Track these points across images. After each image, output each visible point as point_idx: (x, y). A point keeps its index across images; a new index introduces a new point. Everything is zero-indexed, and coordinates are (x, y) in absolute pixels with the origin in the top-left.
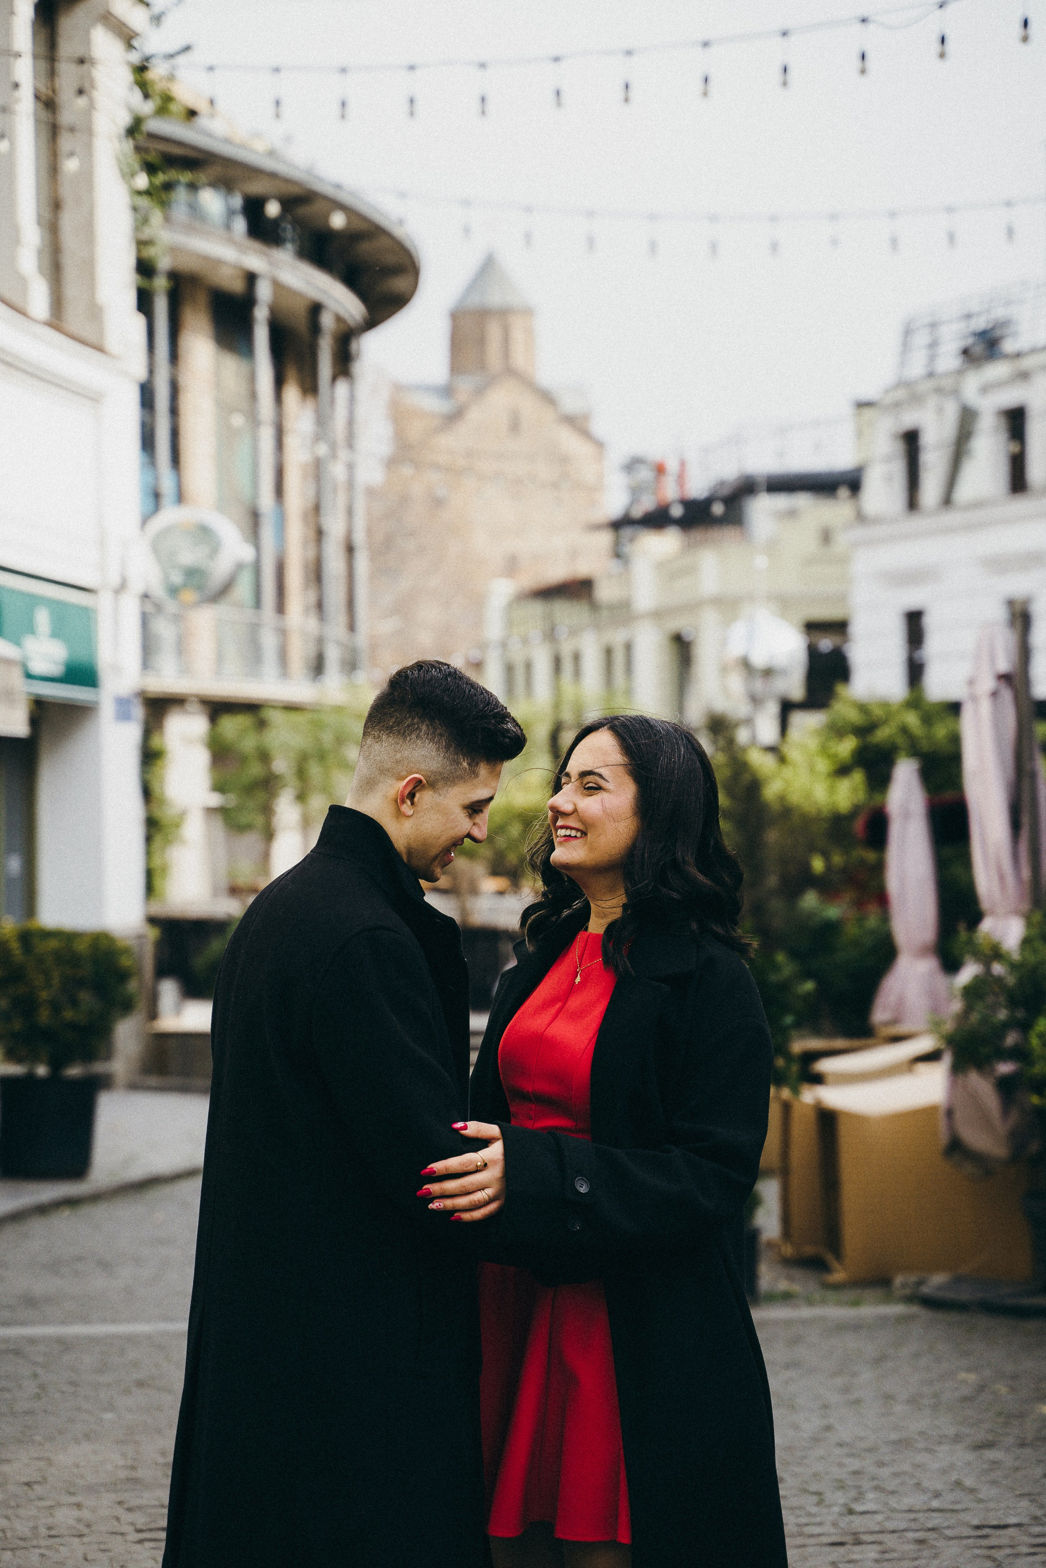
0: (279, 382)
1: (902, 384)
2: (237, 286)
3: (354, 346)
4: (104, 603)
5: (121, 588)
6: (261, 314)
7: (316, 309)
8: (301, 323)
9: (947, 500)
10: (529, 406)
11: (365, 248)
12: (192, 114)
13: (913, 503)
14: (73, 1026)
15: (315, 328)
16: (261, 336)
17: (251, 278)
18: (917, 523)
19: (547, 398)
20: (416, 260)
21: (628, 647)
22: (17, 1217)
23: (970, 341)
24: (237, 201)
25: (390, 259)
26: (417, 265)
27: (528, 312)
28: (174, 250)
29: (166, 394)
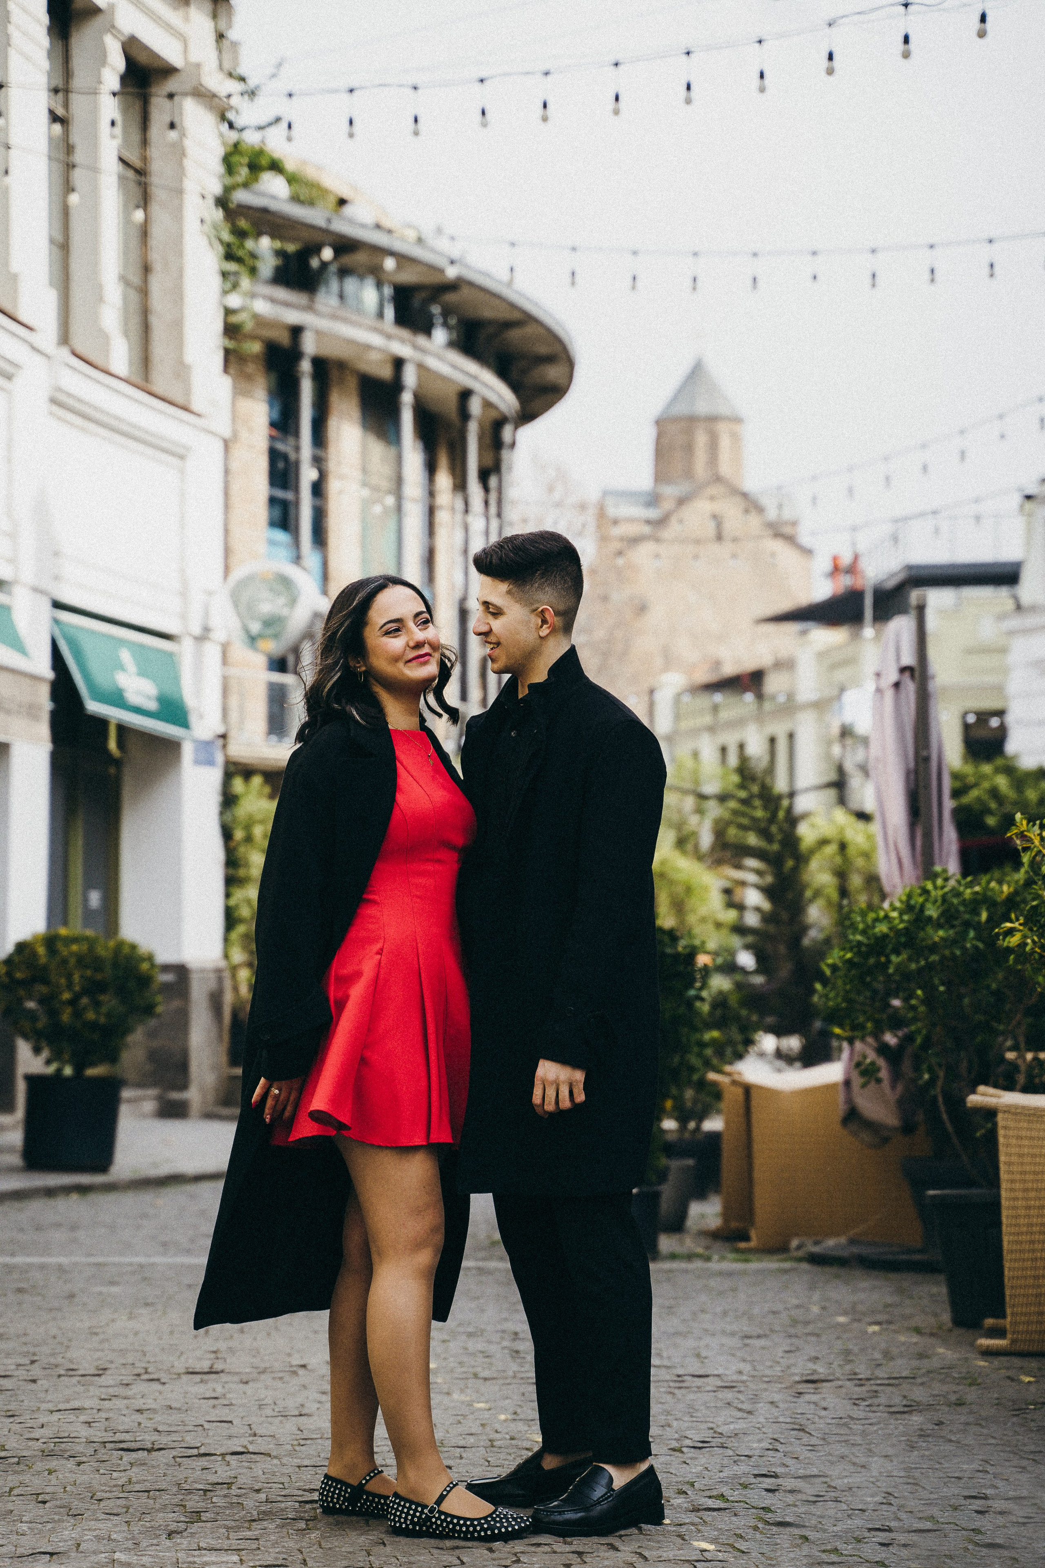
0: (431, 468)
2: (386, 372)
3: (507, 432)
4: (186, 649)
5: (205, 635)
6: (407, 398)
7: (465, 395)
8: (451, 407)
10: (731, 511)
11: (515, 336)
12: (342, 202)
14: (93, 1026)
15: (465, 415)
16: (407, 418)
17: (398, 363)
19: (754, 505)
20: (569, 351)
21: (791, 736)
22: (18, 1196)
24: (388, 291)
25: (543, 349)
26: (571, 356)
27: (737, 420)
28: (322, 337)
29: (308, 475)
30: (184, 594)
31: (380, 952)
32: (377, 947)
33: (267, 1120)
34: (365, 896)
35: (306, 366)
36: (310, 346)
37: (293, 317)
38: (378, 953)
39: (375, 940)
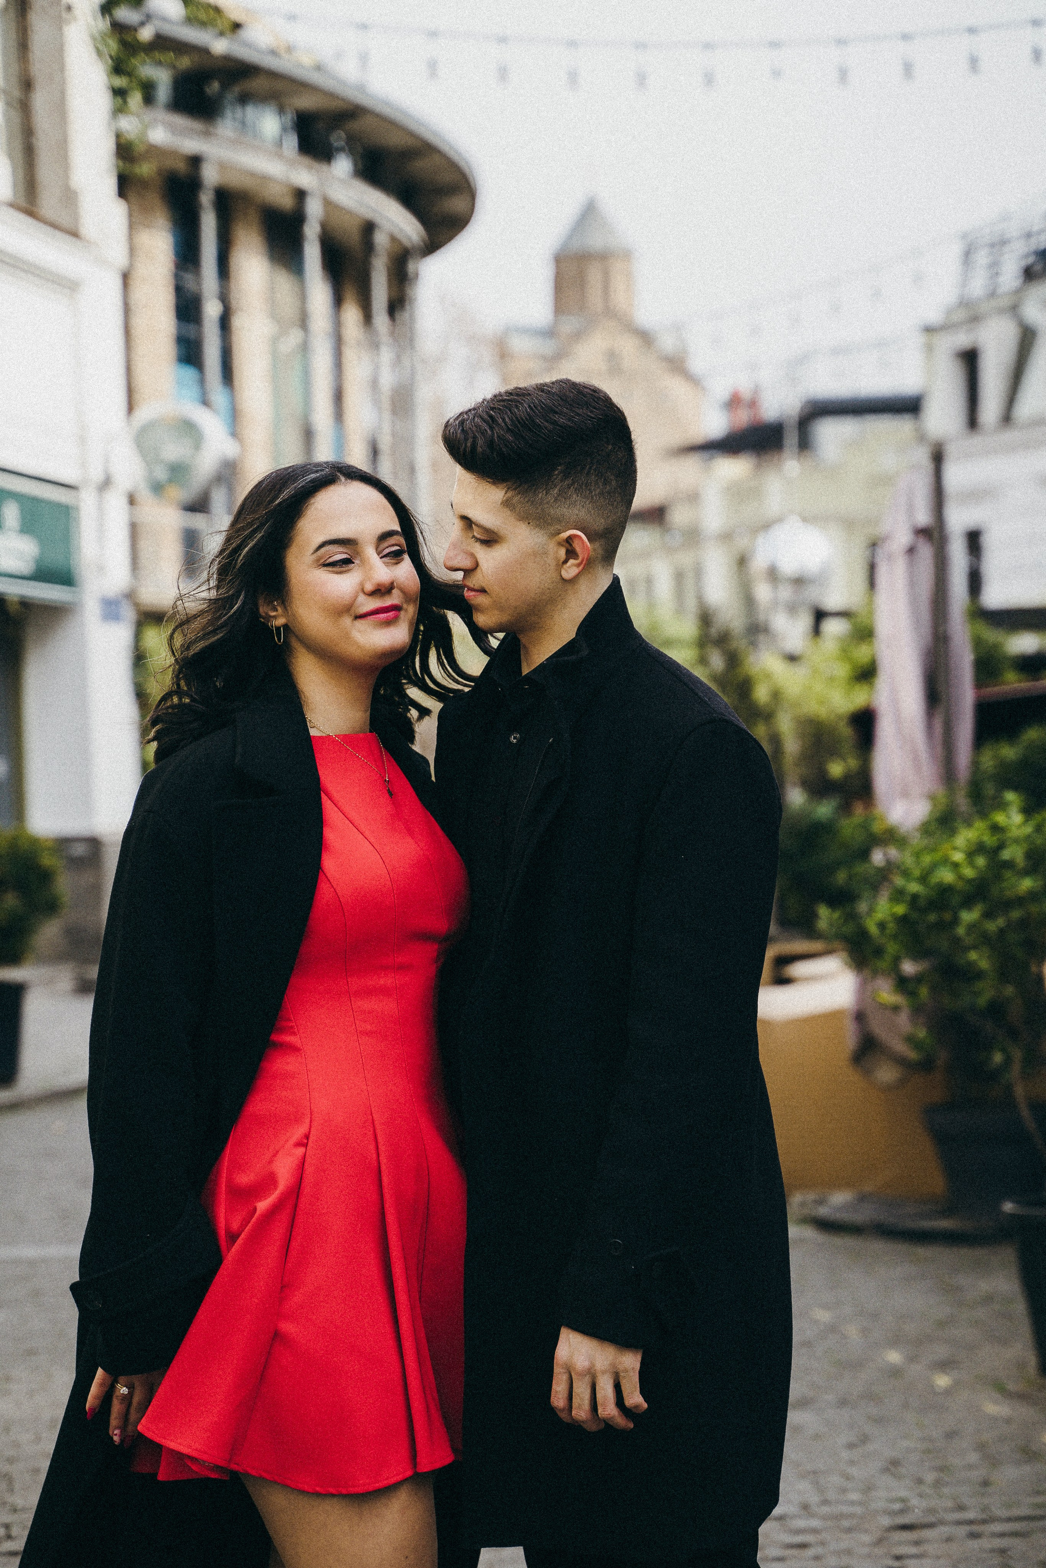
0: (338, 301)
1: (964, 303)
2: (287, 202)
3: (411, 267)
4: (86, 500)
5: (106, 484)
6: (312, 232)
7: (369, 228)
8: (354, 240)
9: (1007, 418)
10: (628, 346)
11: (420, 166)
12: (237, 26)
13: (972, 421)
15: (368, 246)
16: (312, 253)
17: (300, 195)
18: (977, 441)
19: (645, 338)
20: (471, 179)
21: (697, 568)
23: (1031, 260)
24: (289, 118)
25: (447, 177)
26: (473, 186)
27: (628, 254)
28: (223, 166)
29: (212, 309)
30: (82, 440)
31: (303, 1143)
32: (299, 1132)
33: (116, 1438)
34: (274, 1037)
35: (206, 199)
36: (210, 176)
37: (191, 145)
38: (298, 1144)
39: (297, 1119)
